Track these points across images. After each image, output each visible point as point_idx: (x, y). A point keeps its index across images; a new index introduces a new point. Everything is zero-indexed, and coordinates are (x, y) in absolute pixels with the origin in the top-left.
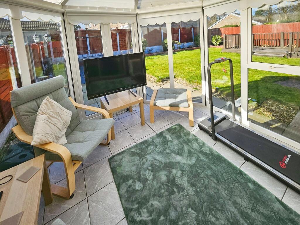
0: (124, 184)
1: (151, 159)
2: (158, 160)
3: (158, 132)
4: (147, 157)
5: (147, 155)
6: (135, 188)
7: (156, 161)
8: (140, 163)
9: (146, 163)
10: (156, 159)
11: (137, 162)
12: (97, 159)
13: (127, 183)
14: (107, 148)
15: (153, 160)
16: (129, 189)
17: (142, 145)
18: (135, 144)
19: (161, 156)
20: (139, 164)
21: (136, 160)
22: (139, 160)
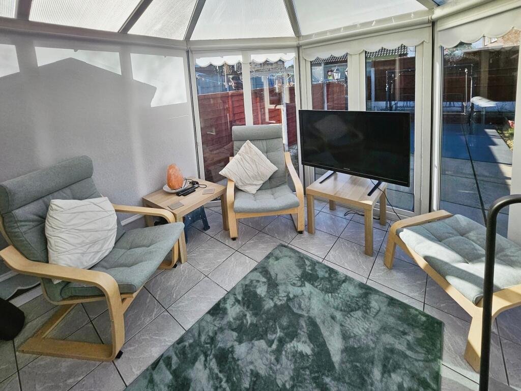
0: (259, 274)
1: (307, 292)
2: (310, 304)
3: (370, 284)
4: (307, 284)
5: (310, 283)
6: (258, 288)
7: (307, 300)
8: (292, 280)
9: (296, 288)
10: (310, 299)
11: (292, 275)
12: (276, 235)
13: (261, 276)
14: (295, 234)
15: (307, 295)
16: (255, 281)
17: (323, 269)
18: (321, 260)
19: (321, 307)
20: (290, 279)
21: (294, 273)
22: (296, 276)
